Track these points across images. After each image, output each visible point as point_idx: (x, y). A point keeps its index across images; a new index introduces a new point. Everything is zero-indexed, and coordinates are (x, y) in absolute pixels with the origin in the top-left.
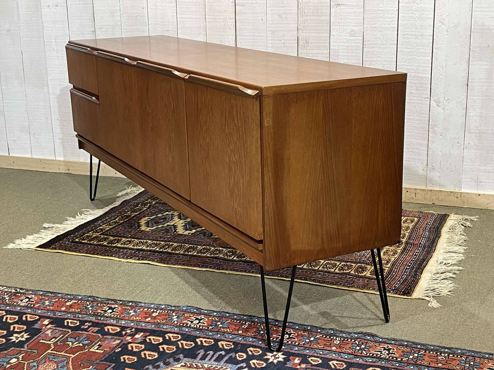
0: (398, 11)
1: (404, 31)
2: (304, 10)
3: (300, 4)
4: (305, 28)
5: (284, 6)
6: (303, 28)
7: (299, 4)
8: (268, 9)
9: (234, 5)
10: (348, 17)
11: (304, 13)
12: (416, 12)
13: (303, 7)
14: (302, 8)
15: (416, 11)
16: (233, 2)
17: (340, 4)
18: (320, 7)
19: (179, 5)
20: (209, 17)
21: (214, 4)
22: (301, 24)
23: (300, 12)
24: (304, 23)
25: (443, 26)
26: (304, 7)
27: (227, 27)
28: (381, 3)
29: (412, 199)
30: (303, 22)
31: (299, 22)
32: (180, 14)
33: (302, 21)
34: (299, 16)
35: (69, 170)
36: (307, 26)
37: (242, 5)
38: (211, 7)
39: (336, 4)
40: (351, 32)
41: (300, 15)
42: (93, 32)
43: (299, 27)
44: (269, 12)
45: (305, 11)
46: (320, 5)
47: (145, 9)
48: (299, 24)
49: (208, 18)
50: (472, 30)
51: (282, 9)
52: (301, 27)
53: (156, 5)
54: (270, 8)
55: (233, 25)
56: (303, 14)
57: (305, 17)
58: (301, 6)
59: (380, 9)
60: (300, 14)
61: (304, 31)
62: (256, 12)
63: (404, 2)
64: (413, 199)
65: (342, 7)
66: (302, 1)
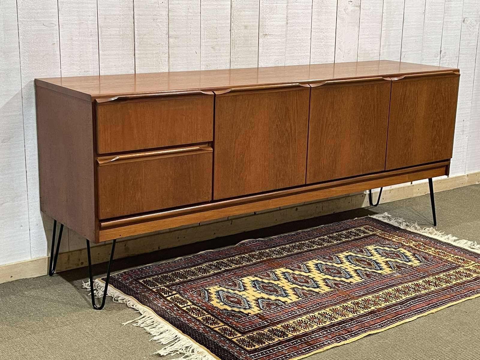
0: (310, 40)
2: (236, 41)
3: (233, 35)
5: (217, 37)
6: (235, 60)
7: (232, 34)
8: (203, 41)
9: (168, 37)
10: (273, 47)
12: (323, 41)
14: (234, 39)
15: (322, 39)
17: (267, 34)
18: (250, 38)
20: (139, 52)
21: (145, 37)
22: (233, 56)
23: (233, 43)
24: (236, 55)
25: (341, 52)
26: (236, 38)
28: (298, 33)
31: (232, 54)
32: (103, 51)
33: (234, 53)
34: (231, 47)
36: (239, 58)
37: (175, 38)
38: (141, 40)
39: (263, 35)
40: (276, 61)
43: (231, 59)
44: (203, 44)
46: (249, 35)
47: (56, 44)
48: (231, 56)
49: (139, 54)
51: (216, 40)
52: (233, 59)
53: (72, 39)
54: (204, 39)
56: (235, 45)
57: (237, 48)
58: (234, 36)
60: (232, 45)
62: (190, 45)
63: (315, 31)
64: (321, 212)
65: (269, 37)
66: (234, 32)
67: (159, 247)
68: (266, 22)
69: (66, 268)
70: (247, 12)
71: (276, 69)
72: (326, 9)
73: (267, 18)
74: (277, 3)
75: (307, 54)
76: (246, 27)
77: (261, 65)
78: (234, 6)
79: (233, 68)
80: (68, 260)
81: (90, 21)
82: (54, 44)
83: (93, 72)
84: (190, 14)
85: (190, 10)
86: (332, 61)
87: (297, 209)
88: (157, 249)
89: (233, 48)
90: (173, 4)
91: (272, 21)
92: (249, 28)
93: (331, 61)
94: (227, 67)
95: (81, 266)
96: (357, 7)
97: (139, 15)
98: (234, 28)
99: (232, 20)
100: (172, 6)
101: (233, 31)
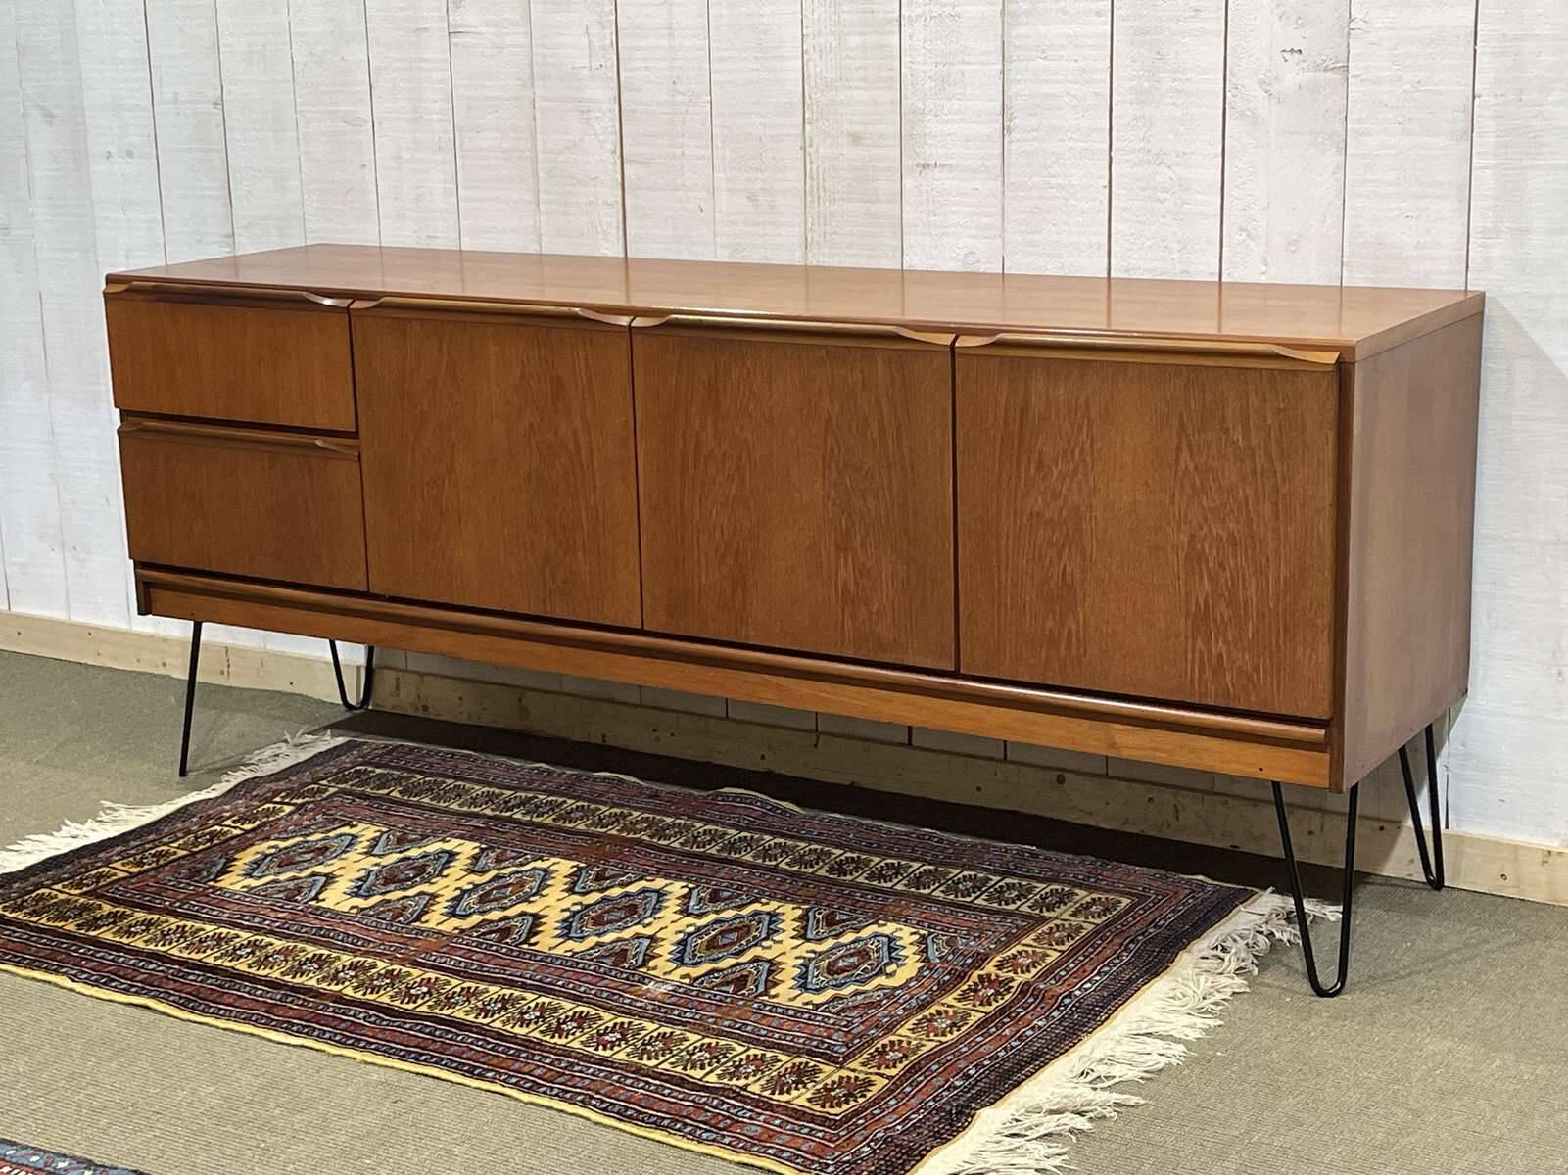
0: (1107, 190)
1: (1130, 257)
2: (823, 180)
3: (811, 162)
4: (827, 237)
5: (763, 167)
6: (822, 239)
7: (808, 160)
8: (719, 175)
9: (619, 161)
10: (954, 208)
11: (825, 191)
12: (1165, 195)
13: (821, 172)
14: (818, 174)
15: (1165, 190)
16: (615, 152)
17: (929, 165)
18: (870, 174)
19: (463, 157)
20: (547, 196)
21: (562, 157)
22: (816, 228)
23: (812, 187)
24: (825, 225)
25: (1251, 244)
26: (824, 171)
27: (600, 230)
28: (1053, 163)
29: (1165, 826)
30: (822, 220)
31: (809, 221)
32: (465, 188)
33: (819, 217)
34: (809, 199)
35: (164, 665)
36: (835, 233)
37: (641, 163)
38: (552, 165)
39: (917, 165)
40: (966, 256)
41: (811, 195)
42: (228, 236)
43: (809, 235)
44: (720, 186)
45: (826, 185)
46: (870, 164)
47: (367, 168)
48: (809, 226)
49: (546, 202)
50: (1344, 260)
51: (759, 176)
52: (816, 237)
53: (400, 157)
54: (724, 171)
55: (615, 225)
56: (822, 194)
57: (827, 204)
58: (814, 167)
59: (1053, 181)
60: (811, 193)
61: (827, 250)
62: (683, 185)
63: (1129, 161)
64: (1169, 826)
65: (937, 173)
66: (817, 151)
67: (604, 737)
68: (922, 122)
69: (393, 707)
70: (856, 93)
71: (969, 279)
72: (1174, 80)
73: (927, 110)
74: (963, 62)
75: (1095, 239)
76: (856, 139)
77: (914, 261)
78: (813, 76)
79: (815, 264)
80: (397, 688)
81: (436, 113)
82: (364, 166)
83: (444, 239)
84: (679, 98)
85: (678, 87)
86: (1213, 274)
87: (1060, 780)
88: (599, 741)
89: (812, 201)
90: (631, 70)
91: (947, 122)
92: (868, 142)
93: (1204, 269)
94: (795, 258)
95: (421, 714)
96: (1326, 70)
97: (546, 99)
98: (815, 142)
99: (807, 115)
100: (630, 74)
101: (812, 150)
